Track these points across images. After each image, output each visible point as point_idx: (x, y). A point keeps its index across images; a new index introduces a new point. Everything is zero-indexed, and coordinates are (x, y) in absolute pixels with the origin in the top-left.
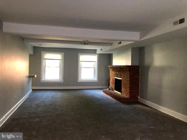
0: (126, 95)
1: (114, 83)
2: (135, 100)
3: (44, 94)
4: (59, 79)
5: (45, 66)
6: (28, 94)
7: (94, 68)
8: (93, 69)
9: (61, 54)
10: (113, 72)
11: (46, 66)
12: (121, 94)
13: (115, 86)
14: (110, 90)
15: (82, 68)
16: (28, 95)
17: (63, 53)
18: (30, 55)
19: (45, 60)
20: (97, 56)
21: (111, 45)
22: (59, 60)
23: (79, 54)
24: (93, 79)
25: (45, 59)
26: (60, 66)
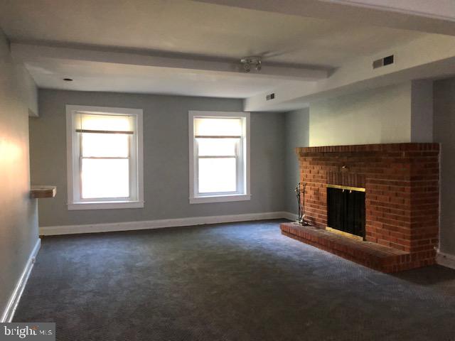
0: (391, 245)
1: (322, 204)
2: (426, 261)
3: (90, 252)
4: (128, 196)
5: (81, 155)
6: (30, 260)
7: (236, 157)
8: (234, 159)
9: (134, 116)
10: (317, 168)
11: (84, 154)
12: (364, 240)
13: (328, 214)
14: (307, 225)
15: (200, 160)
16: (33, 265)
17: (141, 111)
18: (32, 119)
19: (78, 133)
20: (245, 118)
21: (329, 75)
22: (127, 135)
23: (191, 112)
24: (235, 190)
25: (78, 131)
26: (129, 156)
